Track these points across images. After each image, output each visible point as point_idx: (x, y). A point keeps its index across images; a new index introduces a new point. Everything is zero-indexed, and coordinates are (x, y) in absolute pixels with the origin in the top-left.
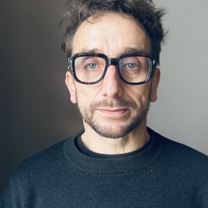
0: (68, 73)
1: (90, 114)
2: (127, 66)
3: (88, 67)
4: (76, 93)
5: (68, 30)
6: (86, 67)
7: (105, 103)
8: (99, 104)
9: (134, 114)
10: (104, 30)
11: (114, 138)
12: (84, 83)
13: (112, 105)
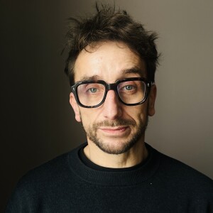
0: (72, 94)
1: (94, 132)
2: (125, 88)
3: (90, 91)
4: (80, 114)
5: (70, 56)
6: (87, 91)
7: (106, 123)
8: (101, 124)
9: (134, 131)
10: (102, 58)
11: (117, 154)
12: (87, 107)
13: (113, 125)
